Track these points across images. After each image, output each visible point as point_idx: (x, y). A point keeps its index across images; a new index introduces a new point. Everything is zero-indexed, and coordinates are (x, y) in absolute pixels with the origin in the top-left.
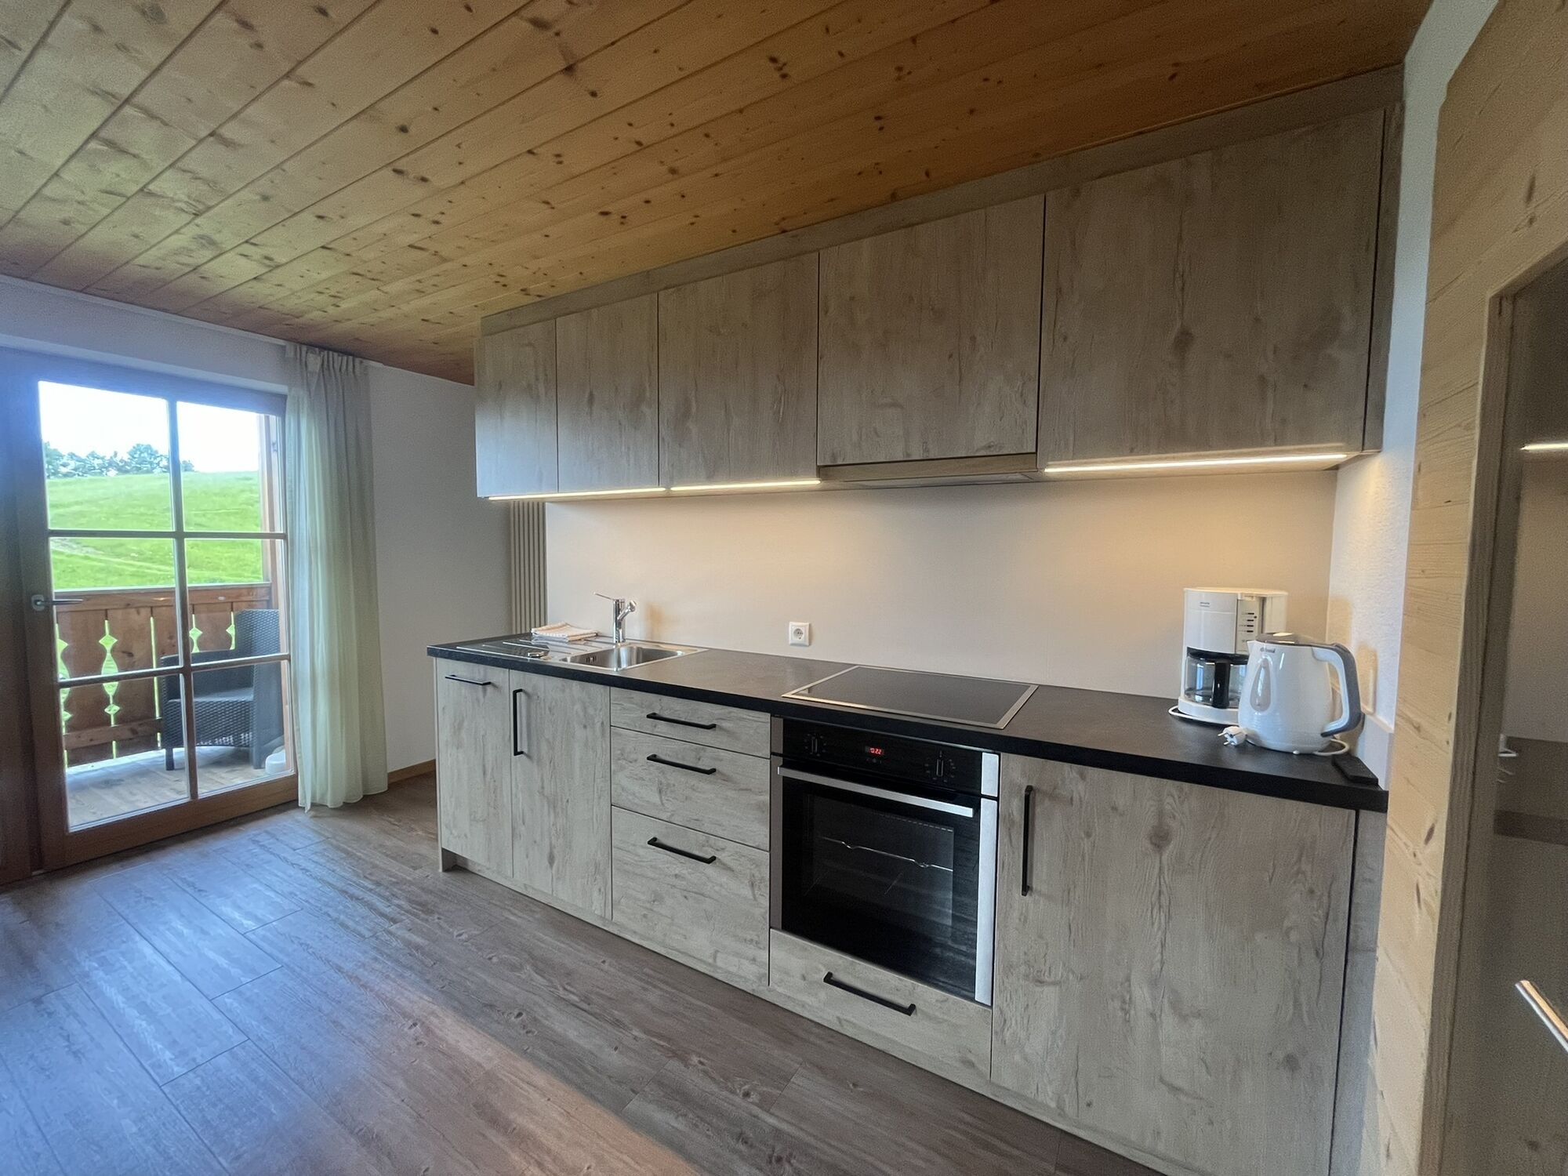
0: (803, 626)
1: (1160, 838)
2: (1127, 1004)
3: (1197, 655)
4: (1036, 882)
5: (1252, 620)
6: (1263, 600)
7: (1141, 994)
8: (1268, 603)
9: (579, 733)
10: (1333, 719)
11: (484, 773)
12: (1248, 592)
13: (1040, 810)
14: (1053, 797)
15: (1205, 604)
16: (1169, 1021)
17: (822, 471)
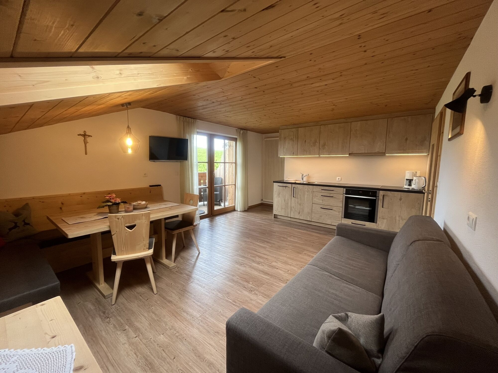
0: (340, 178)
1: (401, 199)
2: (396, 219)
3: (407, 180)
4: (384, 207)
5: (415, 175)
6: (416, 172)
7: (397, 218)
8: (417, 172)
9: (306, 193)
10: (423, 185)
11: (285, 201)
12: (414, 171)
13: (385, 197)
14: (387, 196)
15: (408, 173)
16: (401, 221)
17: (350, 154)
